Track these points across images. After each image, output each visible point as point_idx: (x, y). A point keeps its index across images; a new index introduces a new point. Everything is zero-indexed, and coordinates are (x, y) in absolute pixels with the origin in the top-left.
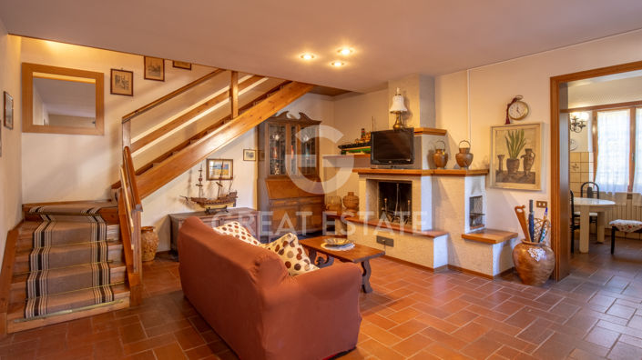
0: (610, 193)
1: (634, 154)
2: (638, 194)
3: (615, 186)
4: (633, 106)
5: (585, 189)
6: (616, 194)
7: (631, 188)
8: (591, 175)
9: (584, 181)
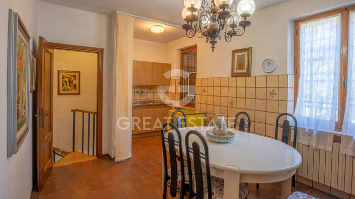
0: (311, 131)
1: (346, 77)
2: (350, 138)
3: (318, 122)
4: (345, 11)
5: (281, 122)
6: (319, 133)
7: (339, 126)
8: (290, 105)
9: (281, 111)
